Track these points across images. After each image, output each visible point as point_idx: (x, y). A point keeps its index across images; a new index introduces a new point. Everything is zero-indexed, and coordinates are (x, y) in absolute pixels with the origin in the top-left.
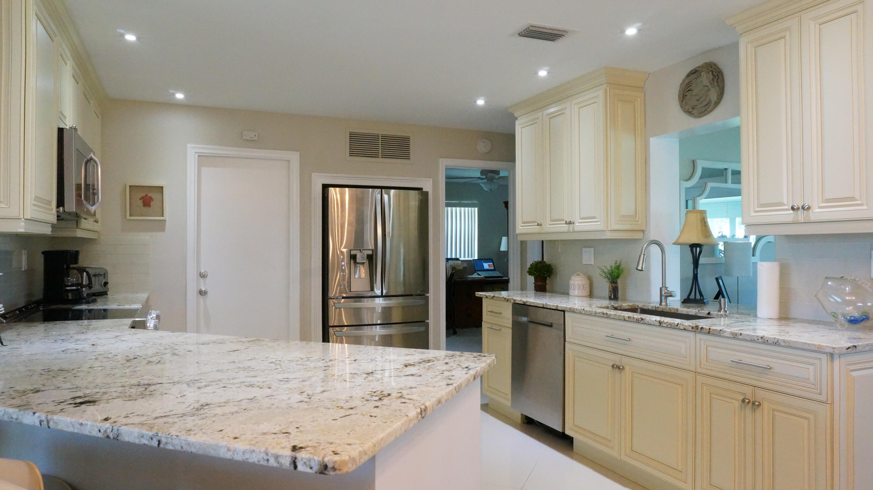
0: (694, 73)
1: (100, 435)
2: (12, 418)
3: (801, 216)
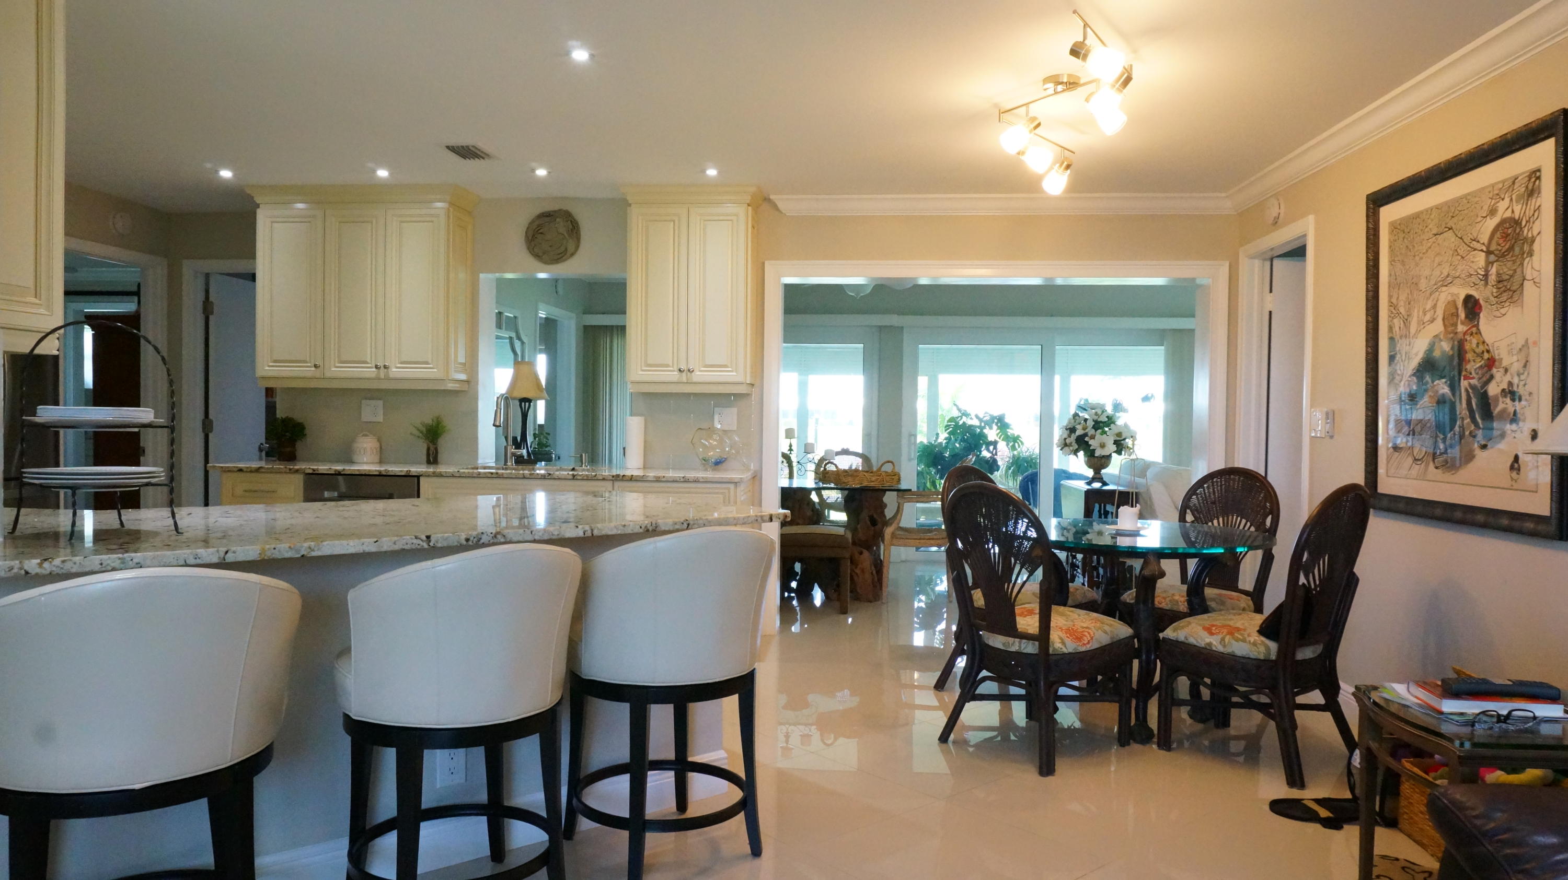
0: (547, 216)
1: (641, 530)
2: (553, 535)
3: (684, 378)
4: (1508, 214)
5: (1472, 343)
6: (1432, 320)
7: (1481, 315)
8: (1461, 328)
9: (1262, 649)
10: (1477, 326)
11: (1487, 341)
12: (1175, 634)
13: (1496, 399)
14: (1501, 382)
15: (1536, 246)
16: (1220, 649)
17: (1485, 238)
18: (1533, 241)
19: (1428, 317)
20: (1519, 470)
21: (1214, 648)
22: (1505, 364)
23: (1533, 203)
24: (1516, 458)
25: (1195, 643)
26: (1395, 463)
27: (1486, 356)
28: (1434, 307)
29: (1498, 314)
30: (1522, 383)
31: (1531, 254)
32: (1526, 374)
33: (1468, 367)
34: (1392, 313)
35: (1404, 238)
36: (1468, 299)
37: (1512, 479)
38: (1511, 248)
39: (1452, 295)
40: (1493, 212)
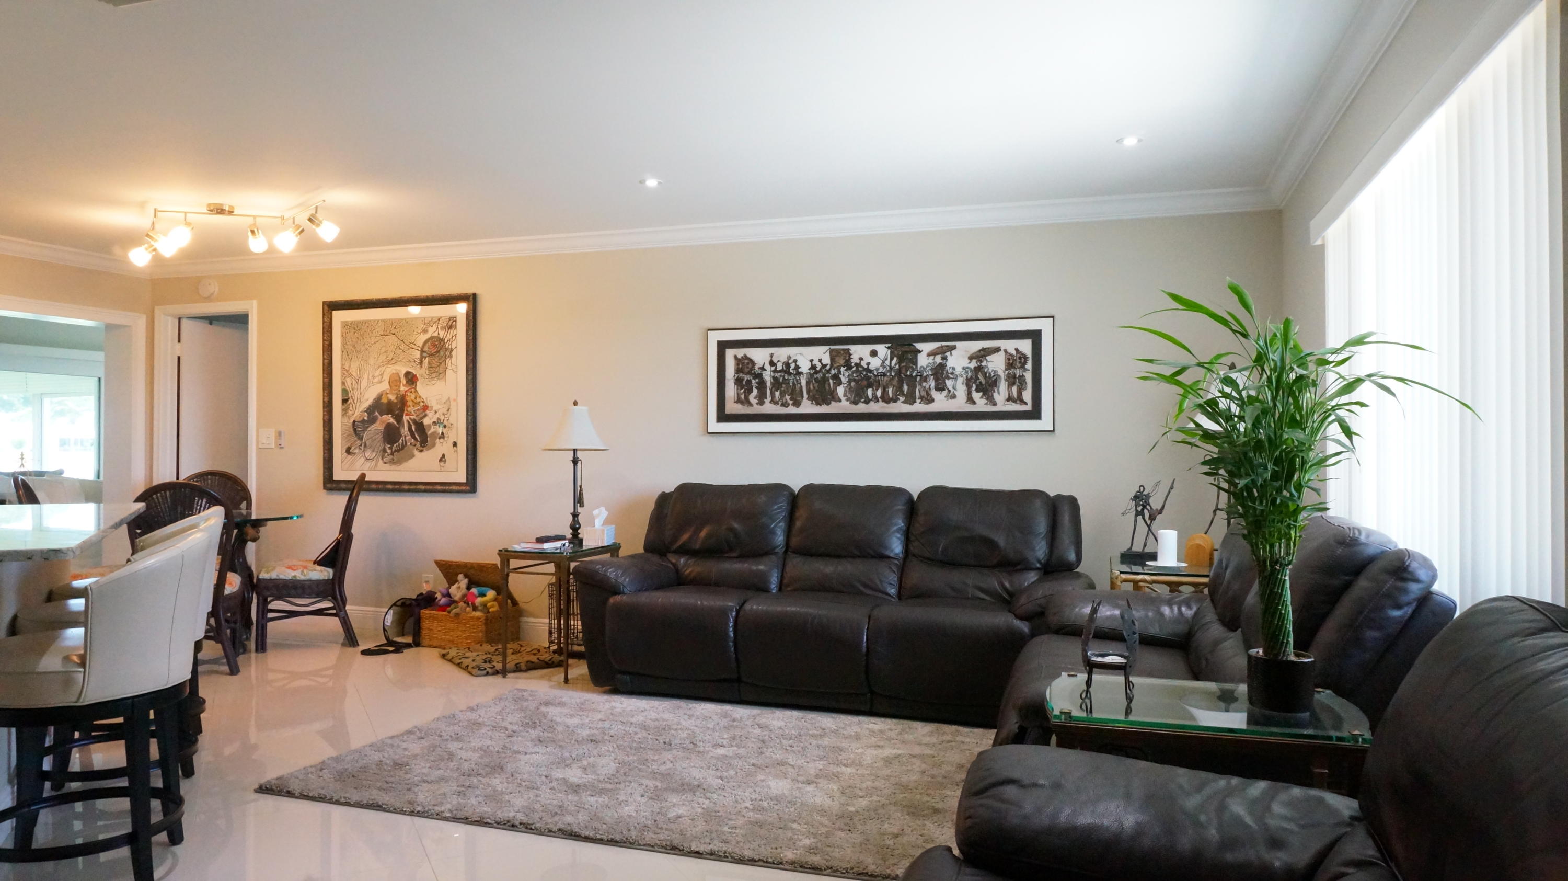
4: (436, 334)
5: (411, 397)
6: (381, 382)
7: (418, 383)
8: (403, 388)
9: (326, 573)
10: (415, 388)
11: (422, 396)
12: (269, 575)
13: (429, 426)
14: (432, 418)
15: (454, 353)
16: (302, 578)
17: (420, 343)
18: (452, 350)
19: (376, 380)
20: (445, 461)
21: (298, 578)
22: (434, 409)
23: (452, 332)
24: (443, 456)
25: (284, 578)
26: (349, 463)
27: (422, 404)
28: (382, 375)
29: (429, 383)
30: (446, 419)
31: (451, 356)
32: (449, 414)
33: (409, 409)
34: (344, 374)
35: (354, 333)
36: (408, 374)
37: (441, 466)
38: (438, 352)
39: (396, 370)
40: (425, 331)
